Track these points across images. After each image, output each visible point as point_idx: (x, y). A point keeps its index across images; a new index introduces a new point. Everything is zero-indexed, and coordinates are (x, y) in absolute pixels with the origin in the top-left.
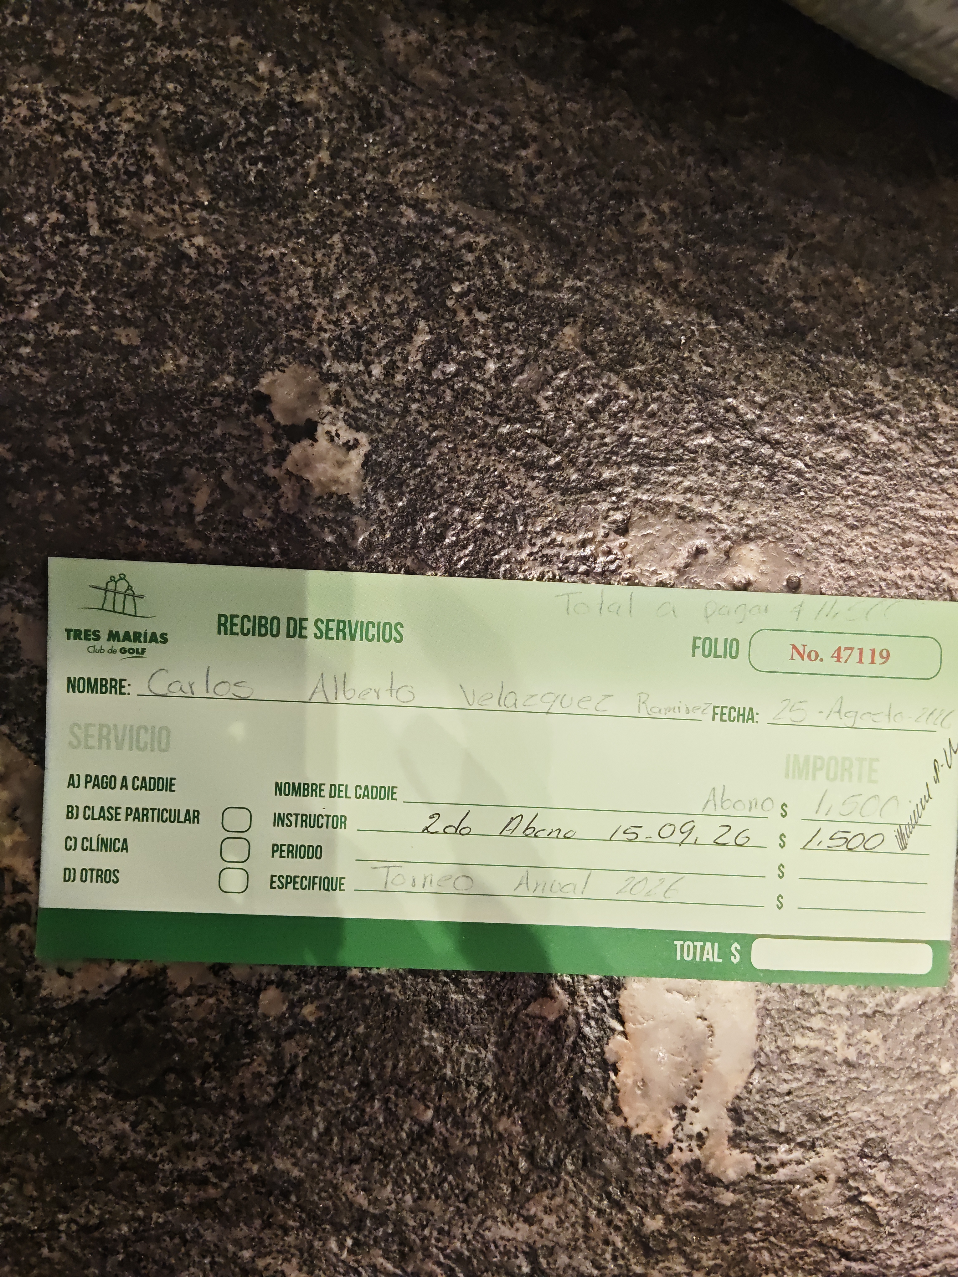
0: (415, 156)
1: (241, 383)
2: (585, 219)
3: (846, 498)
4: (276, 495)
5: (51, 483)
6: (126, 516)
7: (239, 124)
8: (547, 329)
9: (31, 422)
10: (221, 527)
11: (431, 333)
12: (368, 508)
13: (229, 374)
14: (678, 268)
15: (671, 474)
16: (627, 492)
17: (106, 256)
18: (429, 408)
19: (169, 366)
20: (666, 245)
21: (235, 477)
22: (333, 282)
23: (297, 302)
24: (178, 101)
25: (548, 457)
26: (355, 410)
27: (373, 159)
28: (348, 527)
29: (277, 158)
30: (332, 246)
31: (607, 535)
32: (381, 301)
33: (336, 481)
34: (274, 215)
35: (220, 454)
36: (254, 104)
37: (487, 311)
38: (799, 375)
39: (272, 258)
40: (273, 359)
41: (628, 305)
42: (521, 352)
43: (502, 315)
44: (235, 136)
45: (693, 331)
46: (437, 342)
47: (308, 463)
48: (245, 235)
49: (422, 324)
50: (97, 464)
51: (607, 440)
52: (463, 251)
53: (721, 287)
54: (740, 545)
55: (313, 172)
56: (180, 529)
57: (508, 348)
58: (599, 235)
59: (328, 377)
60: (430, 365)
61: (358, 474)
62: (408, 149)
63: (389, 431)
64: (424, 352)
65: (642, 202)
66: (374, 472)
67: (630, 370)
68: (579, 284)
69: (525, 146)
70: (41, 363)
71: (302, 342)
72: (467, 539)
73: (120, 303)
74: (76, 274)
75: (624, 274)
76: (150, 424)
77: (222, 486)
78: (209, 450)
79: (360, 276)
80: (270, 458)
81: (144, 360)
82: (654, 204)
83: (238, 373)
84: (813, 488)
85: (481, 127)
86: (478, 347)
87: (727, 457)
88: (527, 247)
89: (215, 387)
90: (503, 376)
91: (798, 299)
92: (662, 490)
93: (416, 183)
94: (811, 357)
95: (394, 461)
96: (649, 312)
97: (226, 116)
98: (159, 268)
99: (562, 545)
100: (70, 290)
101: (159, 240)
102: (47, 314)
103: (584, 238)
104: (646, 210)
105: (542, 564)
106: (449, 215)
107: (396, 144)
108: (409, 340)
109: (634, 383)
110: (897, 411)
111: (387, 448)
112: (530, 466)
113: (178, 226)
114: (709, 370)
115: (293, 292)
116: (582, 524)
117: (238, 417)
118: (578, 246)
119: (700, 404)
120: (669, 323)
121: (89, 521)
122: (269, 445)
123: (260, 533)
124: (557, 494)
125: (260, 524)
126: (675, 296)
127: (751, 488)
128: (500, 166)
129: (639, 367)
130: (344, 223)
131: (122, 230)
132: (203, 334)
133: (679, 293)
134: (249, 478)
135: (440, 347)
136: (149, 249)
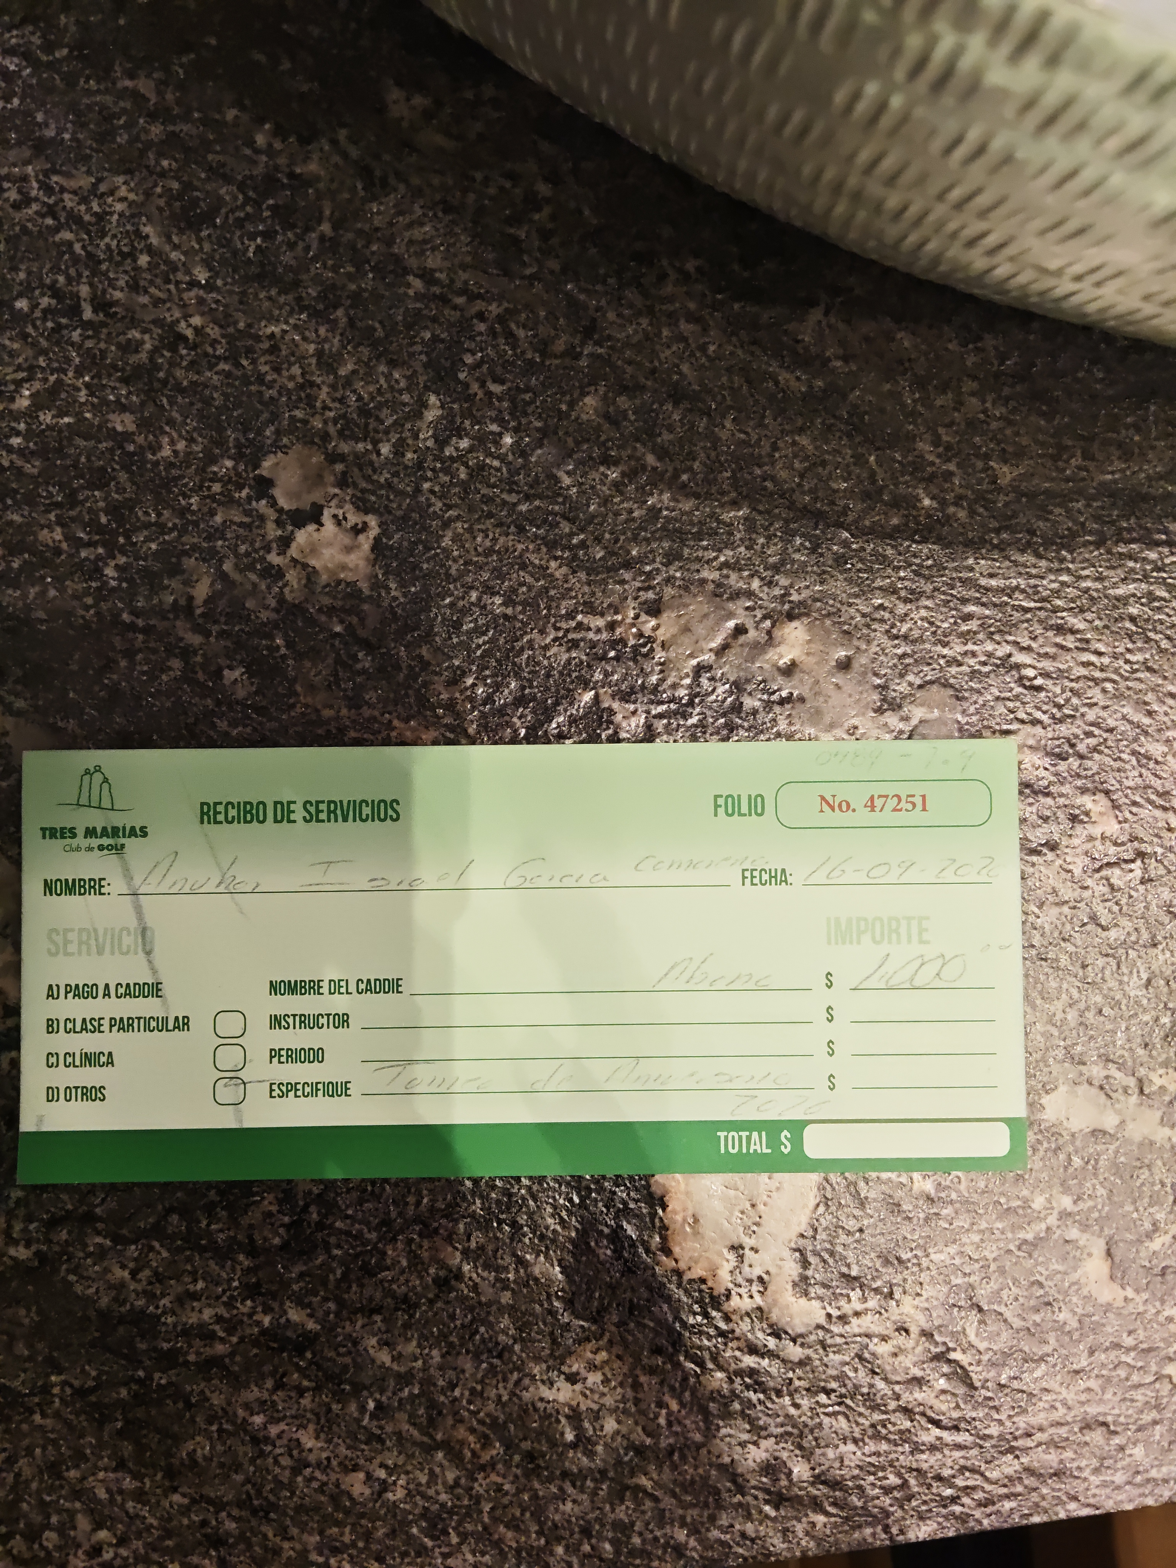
0: (422, 224)
1: (242, 467)
2: (604, 282)
3: (899, 568)
4: (280, 584)
5: (43, 578)
6: (122, 610)
7: (235, 198)
8: (568, 398)
9: (22, 516)
10: (223, 619)
11: (442, 407)
12: (379, 595)
13: (229, 458)
14: (705, 330)
15: (706, 549)
16: (658, 569)
17: (99, 340)
18: (442, 486)
19: (166, 452)
20: (692, 306)
21: (236, 566)
22: (338, 358)
23: (301, 380)
24: (173, 178)
25: (572, 535)
26: (363, 491)
27: (377, 229)
28: (357, 615)
29: (276, 232)
30: (335, 321)
31: (637, 617)
32: (388, 376)
33: (344, 567)
34: (273, 292)
35: (220, 543)
36: (251, 177)
37: (502, 382)
38: (840, 438)
39: (273, 334)
40: (275, 441)
41: (653, 371)
42: (539, 424)
43: (518, 388)
44: (232, 211)
45: (724, 396)
46: (450, 416)
47: (314, 550)
48: (244, 312)
49: (433, 399)
50: (92, 557)
51: (636, 514)
52: (475, 321)
53: (753, 348)
54: (783, 623)
55: (315, 245)
56: (178, 623)
57: (524, 421)
58: (620, 299)
59: (333, 458)
60: (442, 443)
61: (367, 559)
62: (414, 217)
63: (400, 513)
64: (436, 429)
65: (665, 262)
66: (384, 556)
67: (659, 440)
68: (600, 351)
69: (539, 210)
70: (32, 453)
71: (305, 422)
72: (487, 626)
73: (114, 388)
74: (68, 360)
75: (647, 338)
76: (147, 513)
77: (223, 576)
78: (209, 538)
79: (365, 351)
80: (274, 545)
81: (141, 447)
82: (678, 264)
83: (238, 457)
84: (861, 560)
85: (492, 191)
86: (493, 420)
87: (766, 529)
88: (543, 314)
89: (215, 473)
90: (519, 450)
91: (837, 358)
92: (697, 567)
93: (423, 252)
94: (855, 420)
95: (405, 544)
96: (675, 377)
97: (223, 191)
98: (155, 350)
99: (589, 629)
100: (62, 376)
101: (154, 322)
102: (38, 403)
103: (603, 302)
104: (670, 271)
105: (569, 650)
106: (459, 285)
107: (401, 213)
108: (419, 415)
109: (662, 453)
110: (951, 474)
111: (398, 530)
112: (552, 545)
113: (174, 307)
114: (742, 436)
115: (296, 370)
116: (610, 606)
117: (238, 503)
118: (597, 311)
119: (733, 471)
120: (697, 388)
121: (83, 617)
122: (272, 531)
123: (264, 624)
124: (583, 575)
125: (264, 615)
126: (704, 360)
127: (793, 561)
128: (512, 231)
129: (666, 436)
130: (348, 297)
131: (116, 313)
132: (201, 416)
133: (707, 356)
134: (251, 567)
135: (452, 422)
136: (144, 331)
